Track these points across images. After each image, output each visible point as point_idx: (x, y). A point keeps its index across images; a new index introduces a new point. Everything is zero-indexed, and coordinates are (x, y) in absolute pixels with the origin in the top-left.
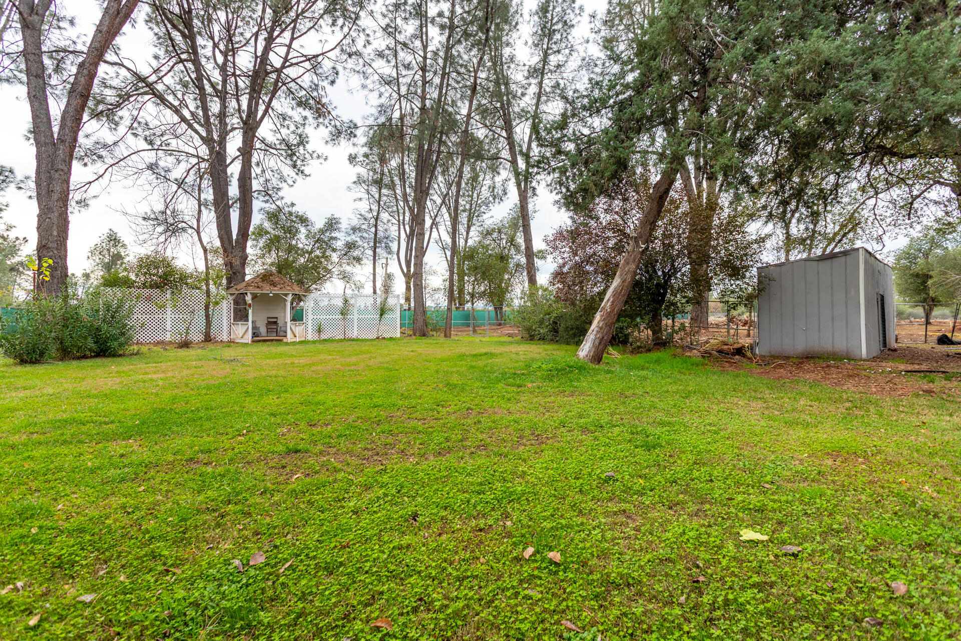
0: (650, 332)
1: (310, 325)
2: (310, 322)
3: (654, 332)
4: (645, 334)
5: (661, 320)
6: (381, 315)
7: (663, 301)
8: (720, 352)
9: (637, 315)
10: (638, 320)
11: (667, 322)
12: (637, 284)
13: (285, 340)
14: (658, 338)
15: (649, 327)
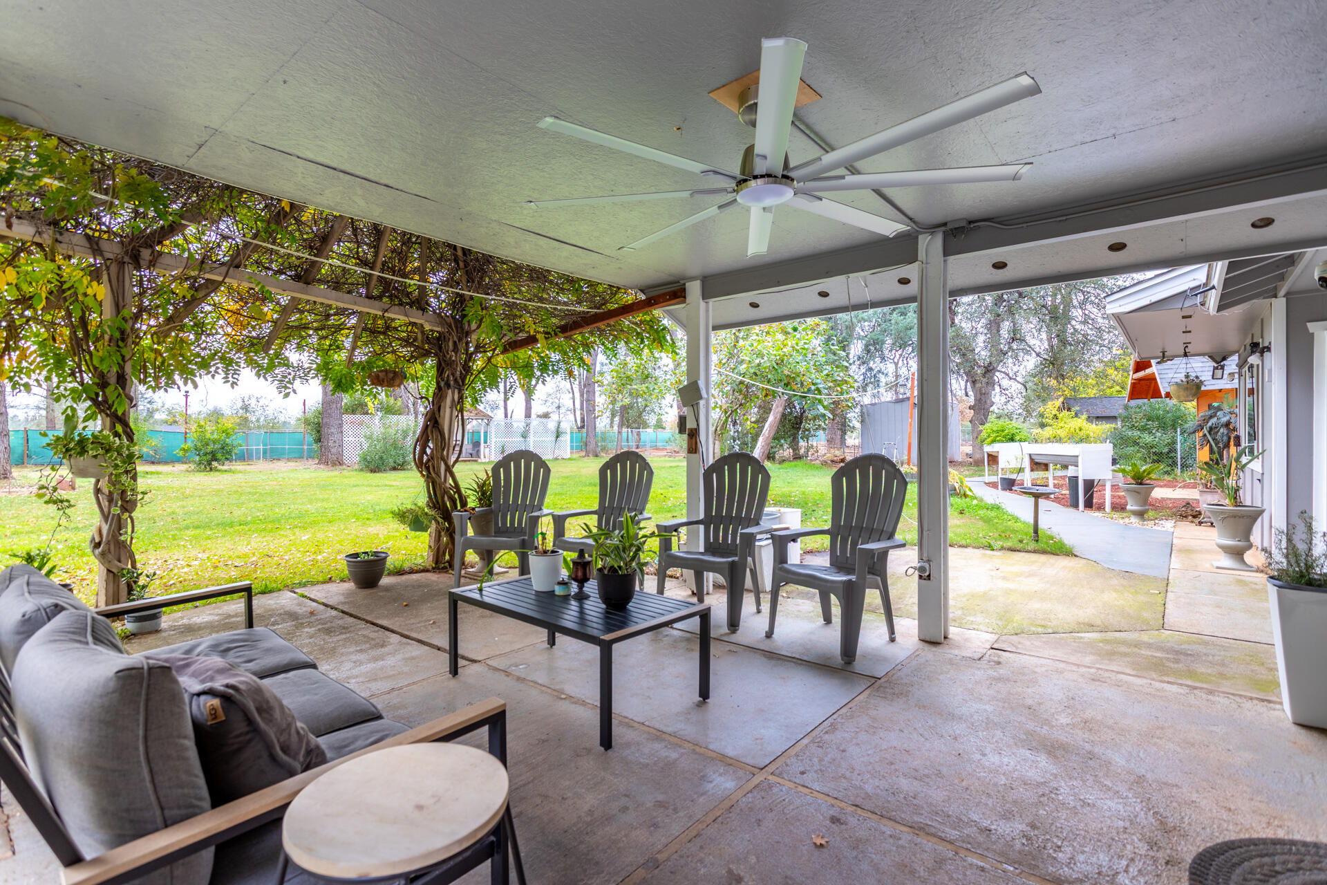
0: (791, 451)
1: (493, 447)
2: (493, 444)
3: (794, 450)
4: (787, 452)
5: (798, 442)
6: (557, 437)
7: (799, 428)
8: (832, 461)
9: (782, 438)
10: (782, 441)
11: (802, 443)
12: (784, 416)
13: (479, 460)
14: (796, 454)
15: (791, 446)
